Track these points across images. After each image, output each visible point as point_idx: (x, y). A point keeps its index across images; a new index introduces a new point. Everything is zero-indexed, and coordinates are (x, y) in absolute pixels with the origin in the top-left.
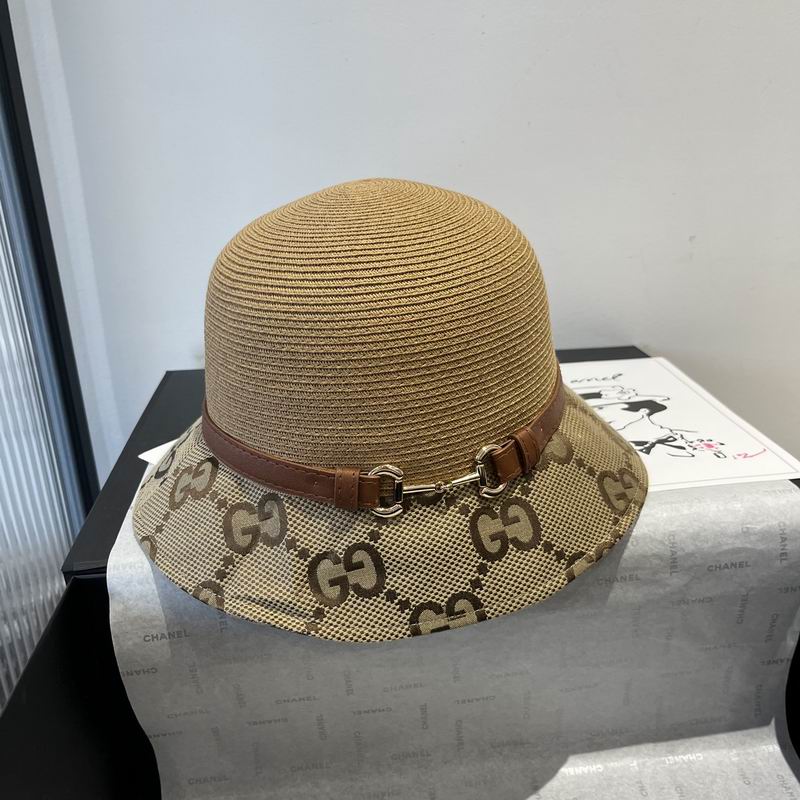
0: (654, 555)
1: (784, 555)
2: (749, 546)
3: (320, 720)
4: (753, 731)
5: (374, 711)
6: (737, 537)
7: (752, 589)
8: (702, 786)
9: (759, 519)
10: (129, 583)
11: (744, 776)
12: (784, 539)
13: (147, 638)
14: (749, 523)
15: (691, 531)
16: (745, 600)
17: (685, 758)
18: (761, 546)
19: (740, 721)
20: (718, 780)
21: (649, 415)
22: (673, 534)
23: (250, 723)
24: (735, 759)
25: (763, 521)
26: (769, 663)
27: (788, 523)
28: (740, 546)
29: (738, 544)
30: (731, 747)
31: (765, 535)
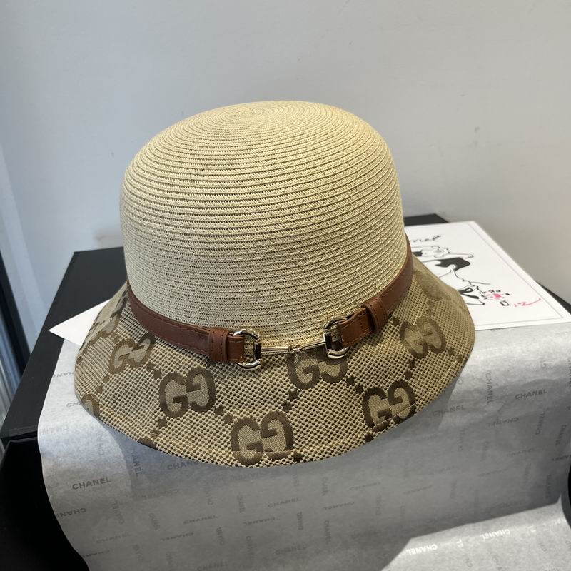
0: (475, 390)
2: (546, 378)
3: (219, 532)
4: (545, 508)
5: (261, 521)
6: (537, 371)
7: (548, 409)
8: (511, 555)
9: (554, 356)
10: (58, 442)
11: (541, 544)
13: (75, 487)
14: (546, 360)
15: (503, 369)
16: (542, 417)
17: (497, 533)
18: (555, 378)
19: (535, 501)
20: (523, 549)
21: (455, 270)
22: (489, 373)
23: (164, 540)
24: (534, 531)
25: (556, 358)
26: (557, 459)
28: (540, 378)
30: (530, 522)
31: (558, 369)
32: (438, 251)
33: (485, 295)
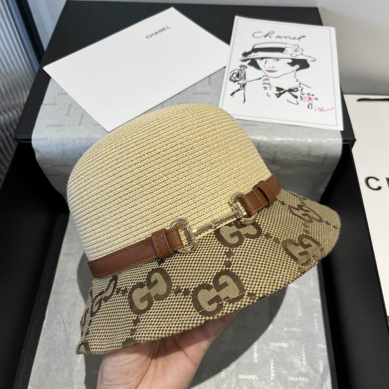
1: (323, 164)
6: (304, 156)
12: (325, 159)
14: (311, 152)
15: (284, 151)
25: (318, 152)
31: (317, 157)
32: (296, 51)
33: (303, 96)
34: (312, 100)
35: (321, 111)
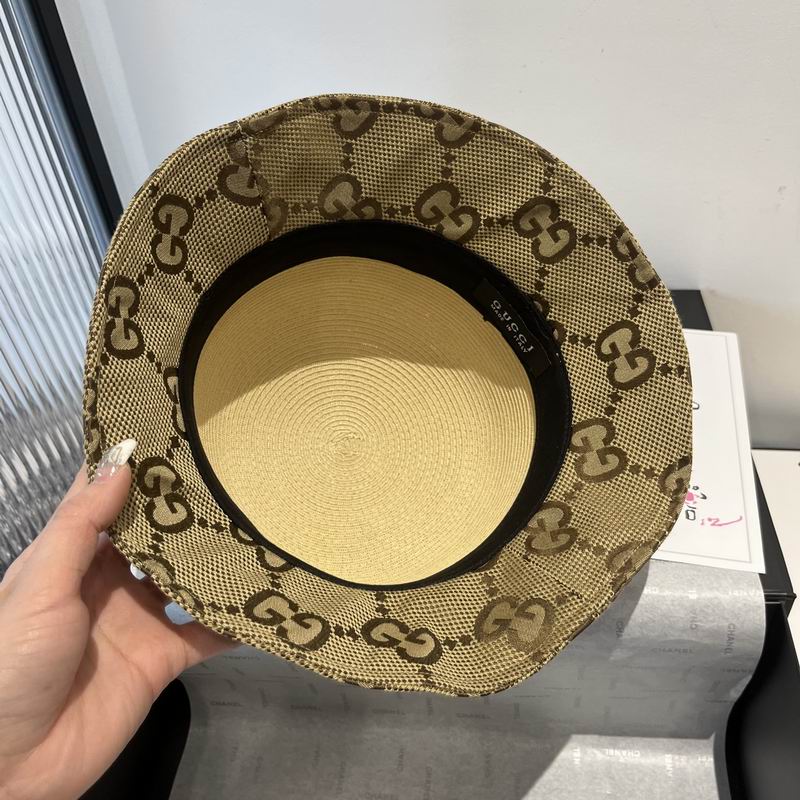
1: (728, 649)
2: (694, 639)
4: (692, 741)
7: (695, 666)
9: (711, 619)
12: (731, 639)
18: (706, 641)
25: (713, 621)
26: (714, 701)
27: (738, 625)
29: (685, 637)
31: (714, 633)
34: (696, 499)
35: (713, 525)
